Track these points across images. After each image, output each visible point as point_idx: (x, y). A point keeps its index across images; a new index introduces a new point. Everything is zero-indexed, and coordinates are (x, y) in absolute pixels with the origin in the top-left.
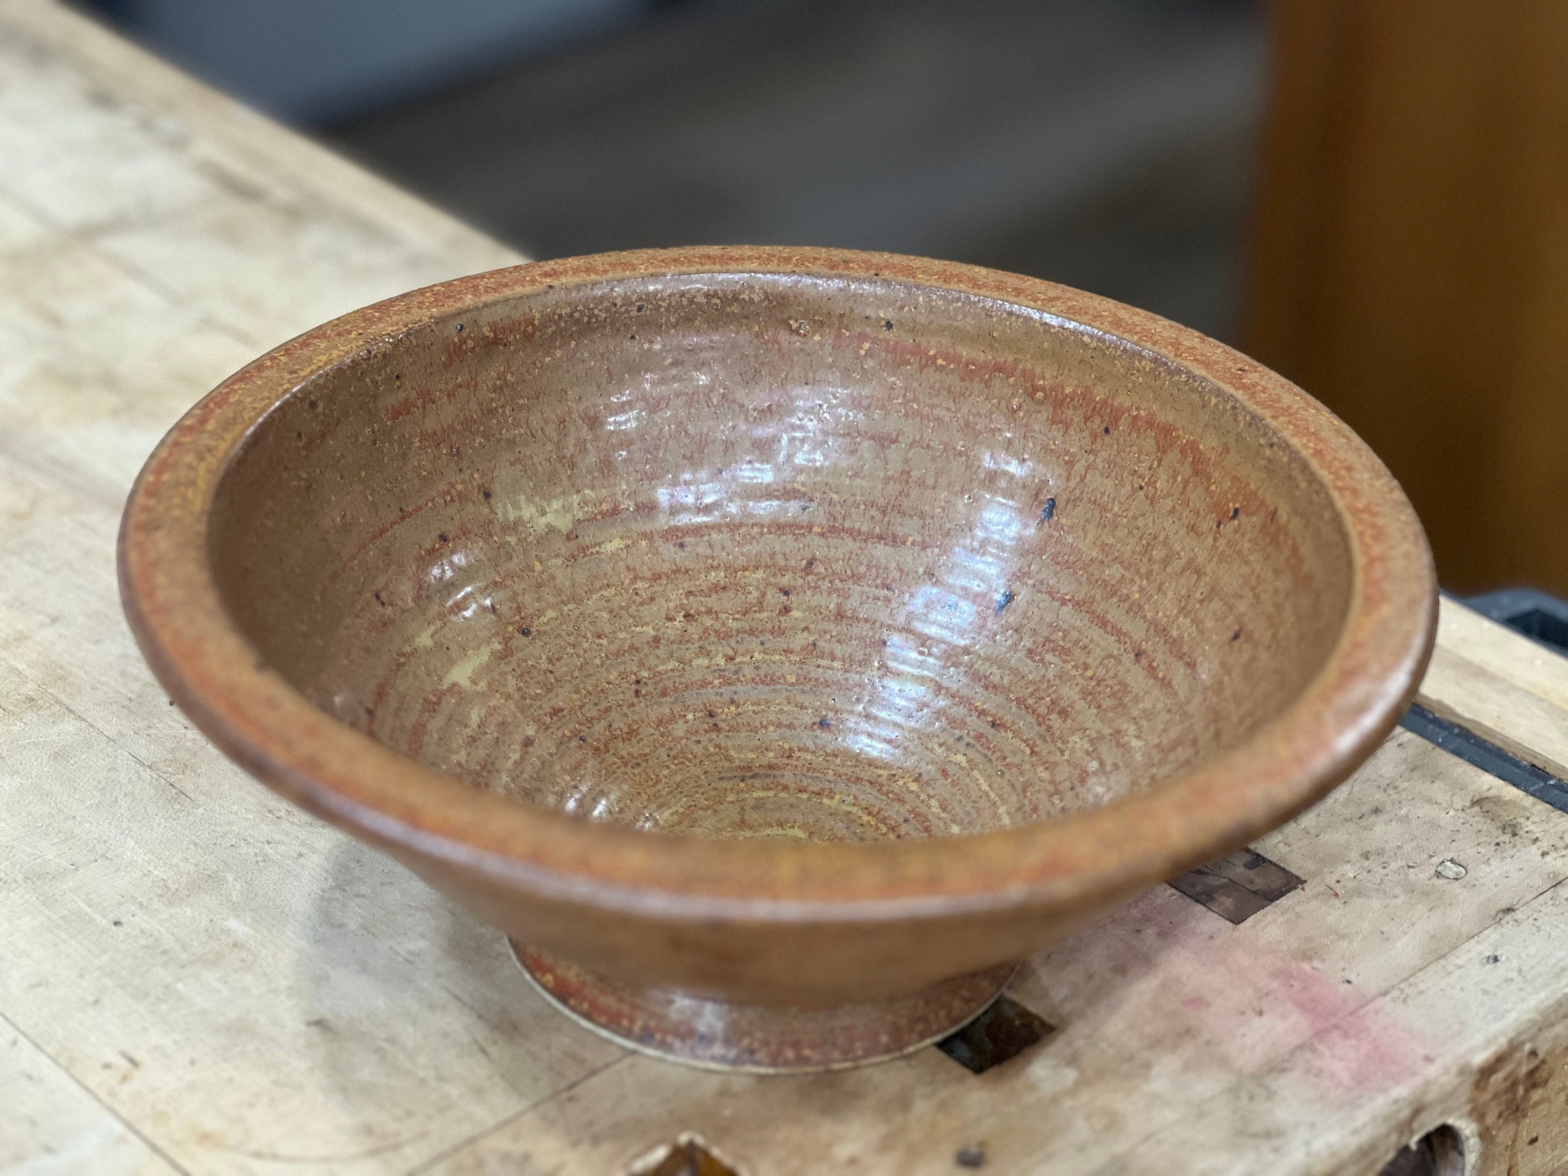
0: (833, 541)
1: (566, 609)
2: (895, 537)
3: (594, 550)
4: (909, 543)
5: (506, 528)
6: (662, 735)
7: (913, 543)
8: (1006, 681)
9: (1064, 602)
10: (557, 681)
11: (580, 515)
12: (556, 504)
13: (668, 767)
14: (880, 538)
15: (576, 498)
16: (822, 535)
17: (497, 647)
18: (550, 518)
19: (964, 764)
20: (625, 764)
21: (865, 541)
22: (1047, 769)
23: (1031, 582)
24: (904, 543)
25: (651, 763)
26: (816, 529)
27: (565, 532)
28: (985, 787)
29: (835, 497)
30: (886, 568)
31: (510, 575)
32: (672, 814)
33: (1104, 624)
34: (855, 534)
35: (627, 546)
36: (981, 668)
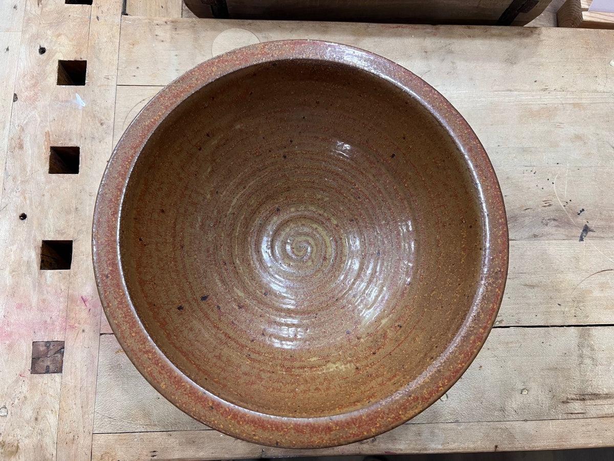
0: (244, 343)
1: (333, 341)
2: (225, 335)
3: (321, 358)
4: (222, 331)
5: (350, 362)
6: (312, 302)
7: (221, 331)
8: (215, 275)
9: (190, 283)
10: (341, 317)
11: (324, 367)
12: (331, 370)
13: (313, 292)
14: (230, 337)
15: (325, 371)
16: (247, 346)
17: (359, 326)
18: (334, 366)
19: (238, 258)
20: (326, 293)
21: (234, 339)
22: (221, 236)
23: (195, 297)
24: (223, 332)
25: (318, 294)
26: (248, 349)
27: (330, 363)
28: (237, 247)
29: (239, 354)
30: (231, 329)
31: (351, 349)
32: (317, 275)
33: (184, 266)
34: (237, 342)
35: (309, 358)
36: (220, 283)
